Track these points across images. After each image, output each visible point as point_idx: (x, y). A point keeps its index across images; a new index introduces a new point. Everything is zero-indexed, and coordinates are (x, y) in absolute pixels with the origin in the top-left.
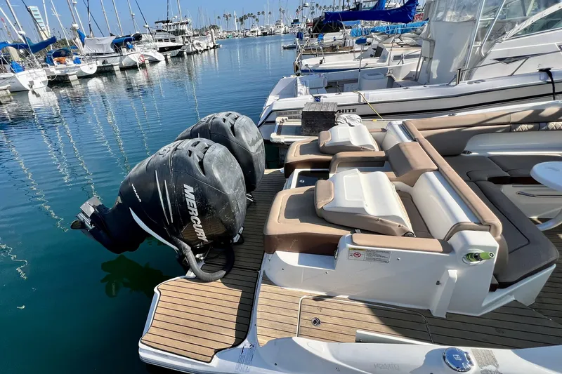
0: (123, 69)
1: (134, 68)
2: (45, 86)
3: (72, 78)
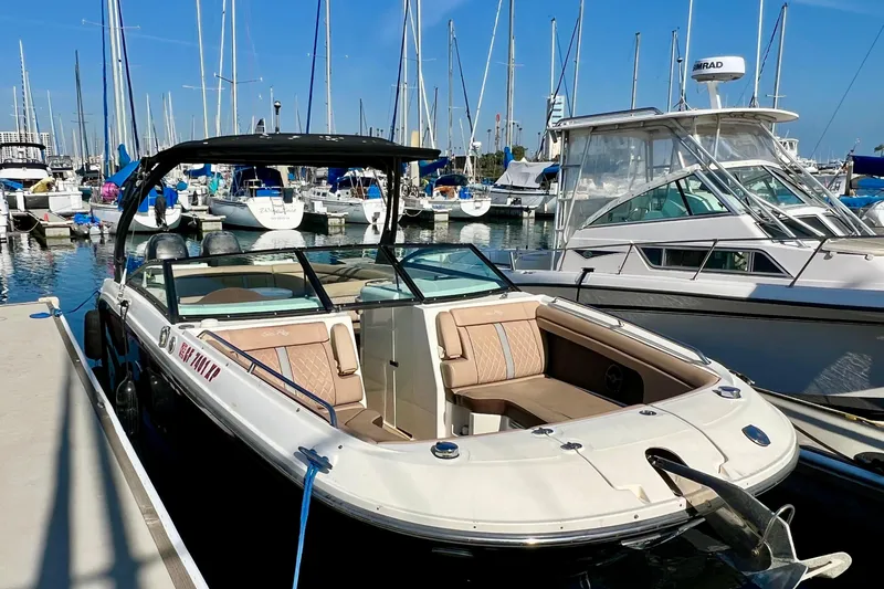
3: (441, 218)
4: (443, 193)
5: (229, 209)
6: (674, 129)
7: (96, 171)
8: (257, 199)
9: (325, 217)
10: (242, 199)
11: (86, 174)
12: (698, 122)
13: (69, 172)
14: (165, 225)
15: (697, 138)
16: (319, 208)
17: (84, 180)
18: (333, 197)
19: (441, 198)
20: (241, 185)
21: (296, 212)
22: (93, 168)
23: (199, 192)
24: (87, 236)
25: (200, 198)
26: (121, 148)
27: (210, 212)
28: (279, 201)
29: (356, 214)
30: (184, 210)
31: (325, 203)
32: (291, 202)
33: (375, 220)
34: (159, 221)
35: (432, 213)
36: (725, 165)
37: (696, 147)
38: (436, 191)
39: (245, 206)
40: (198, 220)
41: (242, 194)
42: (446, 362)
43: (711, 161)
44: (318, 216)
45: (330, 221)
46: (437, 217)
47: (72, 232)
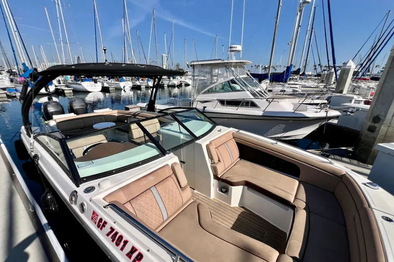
0: (169, 86)
1: (174, 86)
2: (129, 89)
3: (143, 87)
4: (142, 80)
5: (75, 86)
6: (226, 66)
7: (14, 72)
8: (85, 82)
9: (108, 88)
10: (79, 82)
11: (10, 72)
12: (233, 64)
13: (3, 72)
14: (49, 92)
15: (233, 69)
16: (106, 85)
17: (11, 75)
18: (110, 81)
19: (142, 81)
20: (78, 78)
21: (99, 86)
22: (13, 71)
23: (60, 80)
24: (15, 97)
25: (61, 82)
26: (24, 64)
27: (67, 86)
28: (93, 83)
29: (118, 86)
30: (56, 86)
31: (107, 83)
32: (97, 83)
33: (124, 88)
34: (46, 90)
35: (141, 86)
36: (241, 76)
37: (233, 71)
38: (140, 79)
39: (81, 85)
40: (62, 90)
41: (79, 81)
42: (213, 165)
43: (238, 76)
44: (106, 87)
45: (110, 89)
46: (142, 87)
47: (7, 95)
